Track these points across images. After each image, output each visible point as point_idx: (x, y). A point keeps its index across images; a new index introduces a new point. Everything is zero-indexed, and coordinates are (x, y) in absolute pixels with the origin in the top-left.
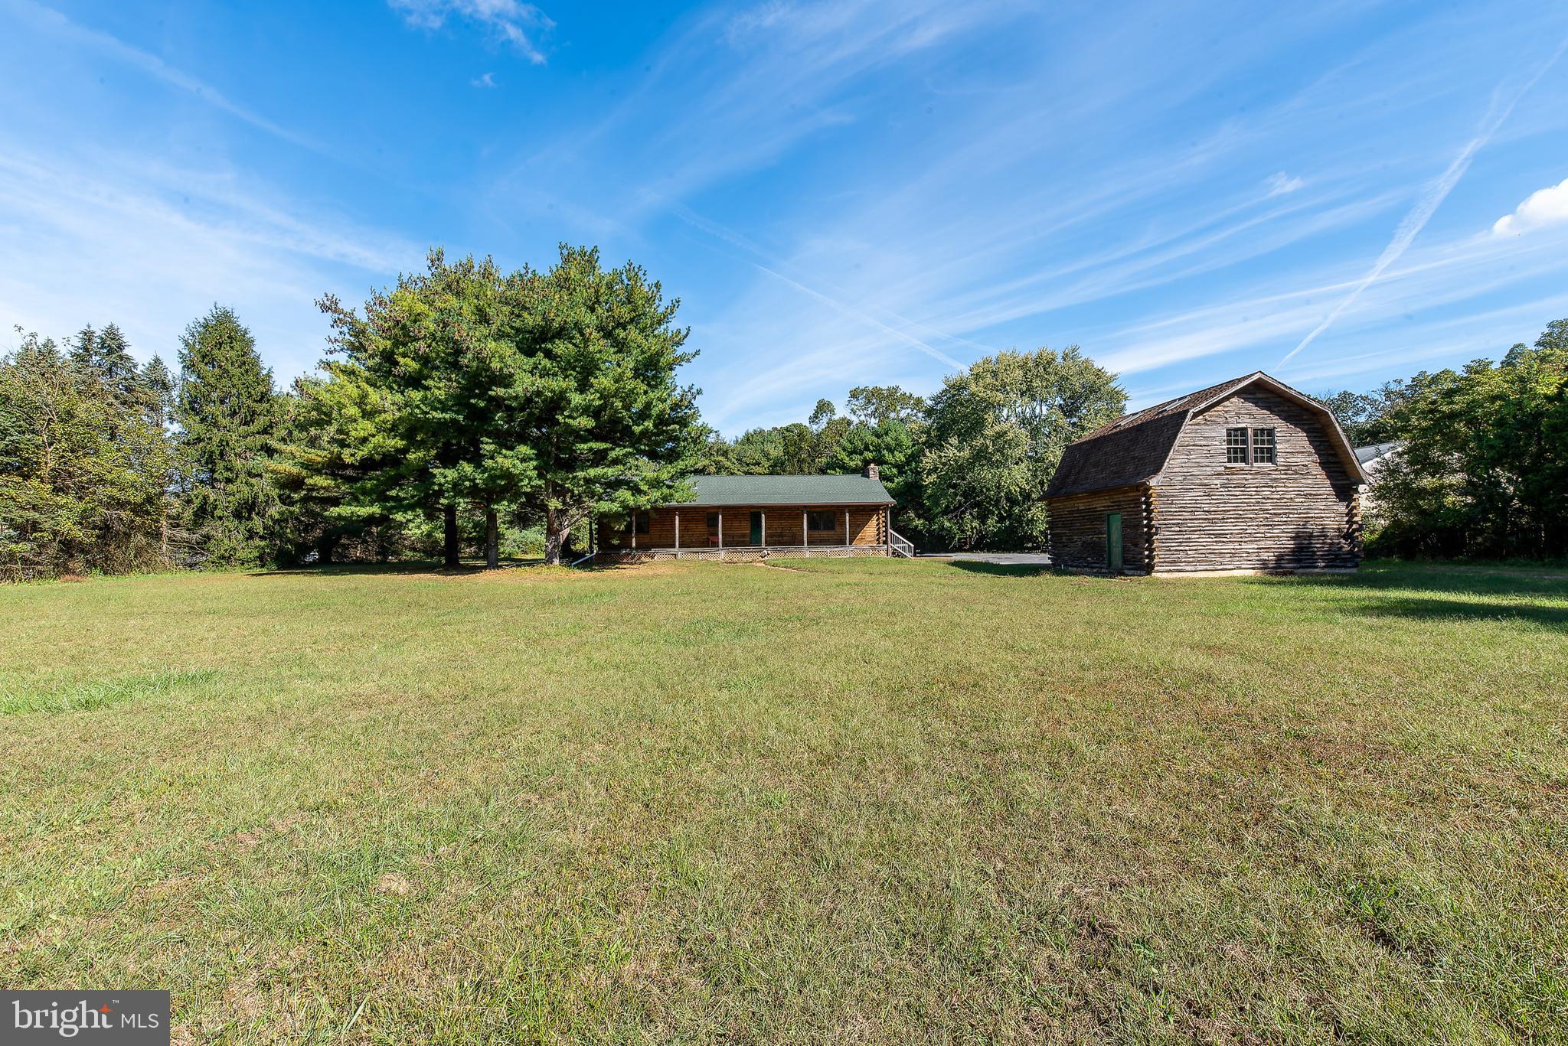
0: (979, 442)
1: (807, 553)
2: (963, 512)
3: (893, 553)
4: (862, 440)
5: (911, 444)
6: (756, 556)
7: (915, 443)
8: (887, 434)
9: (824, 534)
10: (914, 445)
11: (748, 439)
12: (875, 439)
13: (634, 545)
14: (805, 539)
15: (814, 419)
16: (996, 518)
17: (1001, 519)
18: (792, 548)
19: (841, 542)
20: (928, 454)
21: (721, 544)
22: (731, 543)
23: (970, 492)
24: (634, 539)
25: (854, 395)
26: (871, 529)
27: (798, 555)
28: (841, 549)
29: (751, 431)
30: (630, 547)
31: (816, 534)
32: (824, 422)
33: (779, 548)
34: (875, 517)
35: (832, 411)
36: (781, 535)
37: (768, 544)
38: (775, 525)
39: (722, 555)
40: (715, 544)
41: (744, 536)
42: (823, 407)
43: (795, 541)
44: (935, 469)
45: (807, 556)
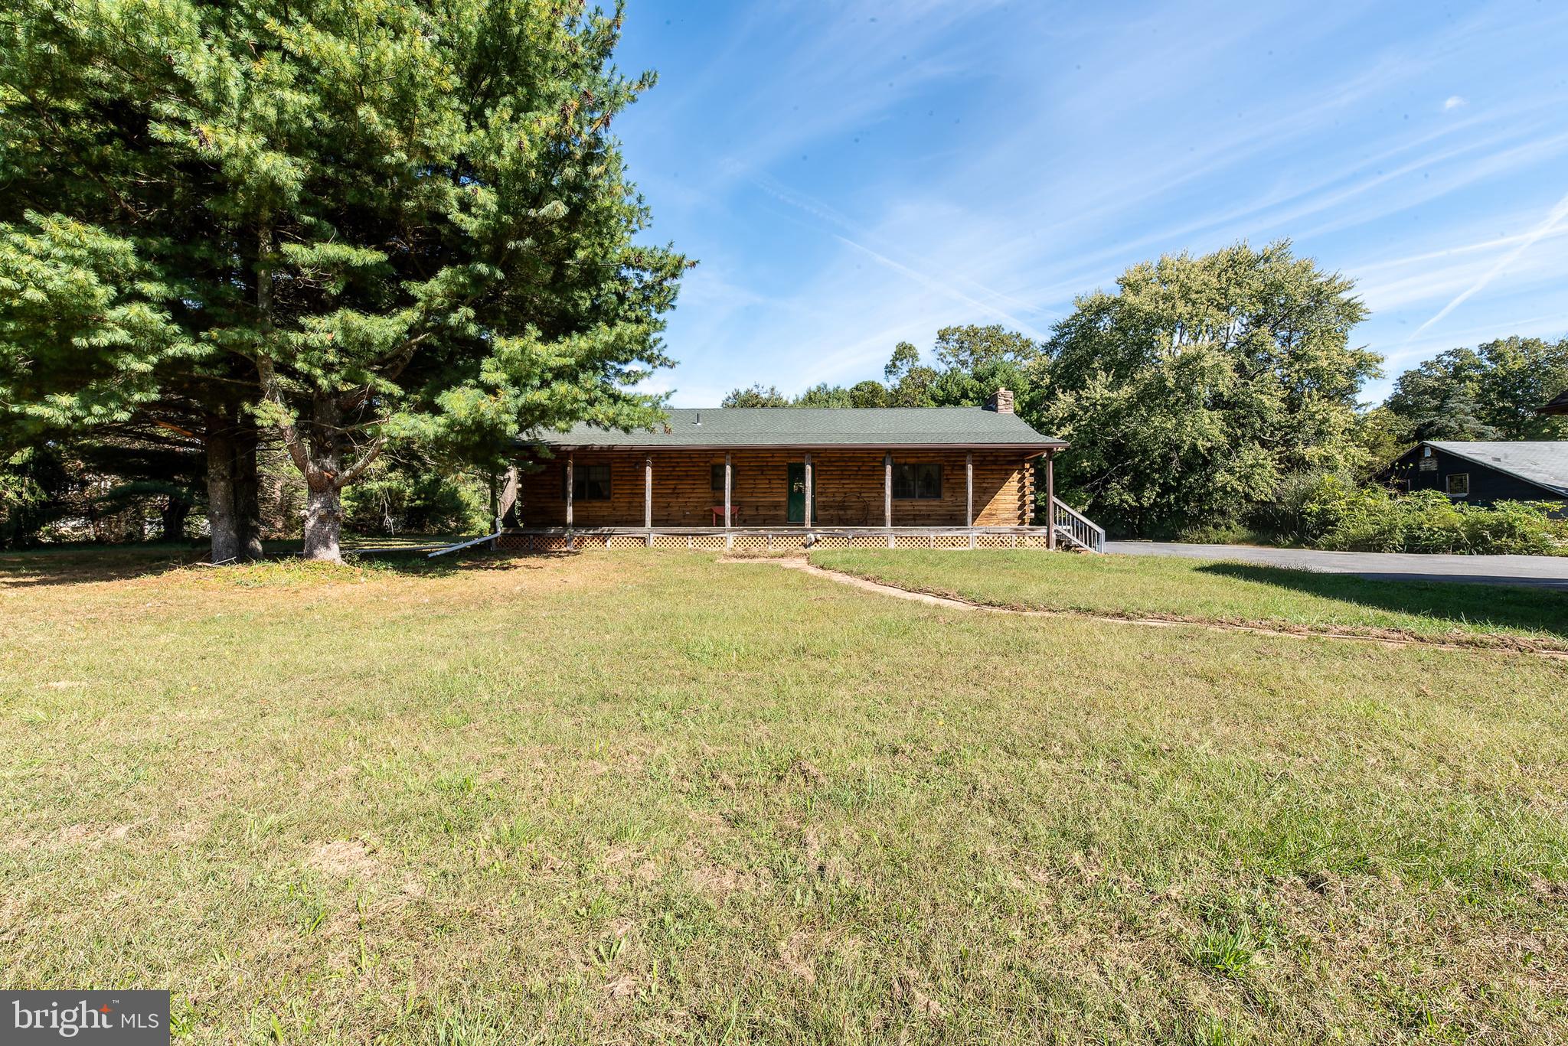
0: (1147, 374)
1: (891, 539)
2: (1107, 481)
3: (1059, 542)
4: (957, 384)
5: (1028, 387)
6: (793, 544)
7: (1035, 386)
8: (993, 375)
9: (921, 505)
10: (1032, 390)
11: (810, 398)
12: (977, 384)
13: (570, 518)
14: (888, 514)
15: (891, 370)
16: (1157, 489)
17: (1166, 489)
18: (863, 530)
19: (956, 519)
20: (1061, 396)
21: (728, 521)
22: (748, 517)
23: (1118, 451)
24: (570, 510)
25: (943, 337)
26: (1008, 497)
27: (874, 545)
28: (958, 533)
29: (814, 388)
30: (564, 524)
31: (906, 505)
32: (904, 369)
33: (837, 529)
34: (1016, 476)
35: (915, 357)
36: (842, 506)
37: (816, 521)
38: (832, 488)
39: (730, 539)
40: (720, 521)
41: (776, 506)
42: (904, 352)
43: (870, 517)
44: (1072, 417)
45: (892, 545)
